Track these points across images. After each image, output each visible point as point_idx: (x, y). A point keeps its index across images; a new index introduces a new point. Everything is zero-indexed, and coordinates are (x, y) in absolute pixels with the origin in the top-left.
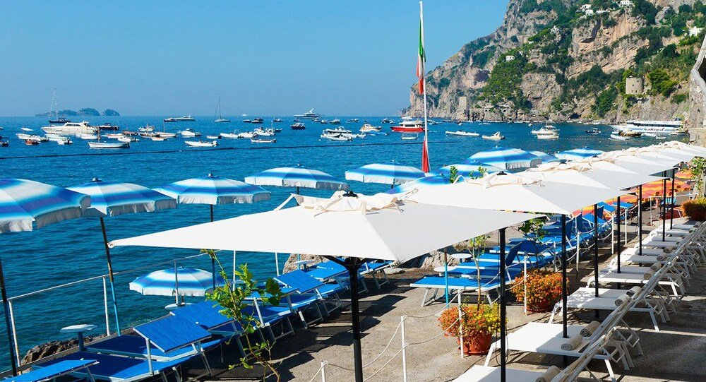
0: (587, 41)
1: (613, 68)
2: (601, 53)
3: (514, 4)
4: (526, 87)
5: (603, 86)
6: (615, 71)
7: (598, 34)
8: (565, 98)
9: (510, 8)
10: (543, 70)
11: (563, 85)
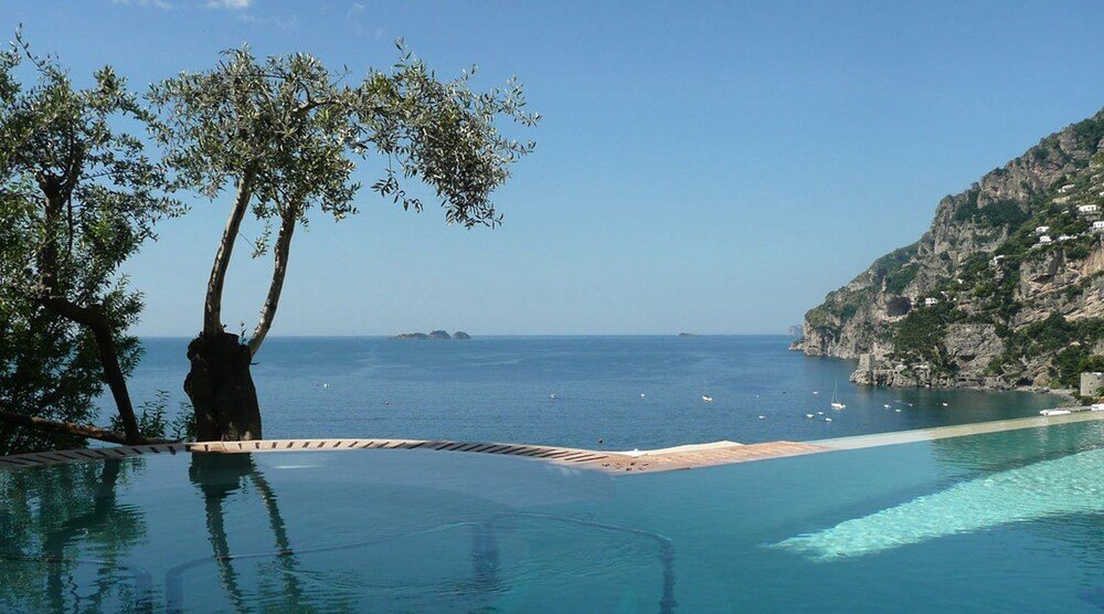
0: (1042, 280)
1: (1082, 314)
2: (1063, 295)
3: (945, 208)
4: (952, 342)
5: (1066, 341)
6: (1086, 320)
7: (1060, 268)
8: (1010, 356)
9: (940, 212)
10: (976, 319)
11: (1006, 338)
